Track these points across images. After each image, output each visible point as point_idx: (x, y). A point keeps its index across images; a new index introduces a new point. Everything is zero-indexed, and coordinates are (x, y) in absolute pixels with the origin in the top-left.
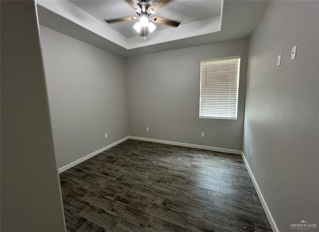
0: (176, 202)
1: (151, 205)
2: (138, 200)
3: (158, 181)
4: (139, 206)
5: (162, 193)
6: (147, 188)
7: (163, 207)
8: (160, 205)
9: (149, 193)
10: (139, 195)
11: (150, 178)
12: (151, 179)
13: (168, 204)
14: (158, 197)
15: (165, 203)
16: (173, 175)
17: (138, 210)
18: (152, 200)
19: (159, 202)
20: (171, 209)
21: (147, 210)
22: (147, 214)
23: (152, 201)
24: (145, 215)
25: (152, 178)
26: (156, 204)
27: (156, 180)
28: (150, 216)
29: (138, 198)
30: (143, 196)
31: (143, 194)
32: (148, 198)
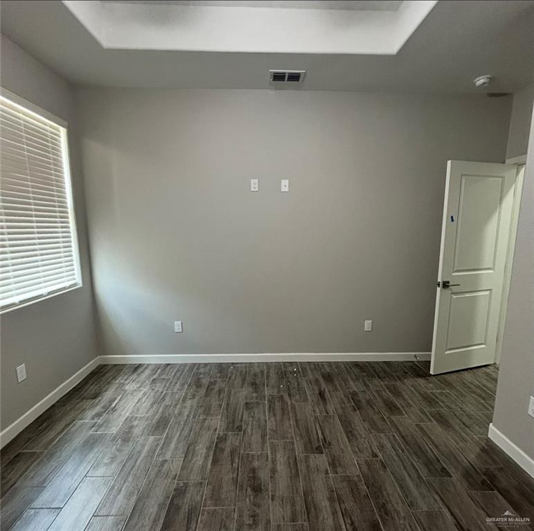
0: (301, 434)
1: (339, 469)
2: (349, 504)
3: (257, 489)
4: (359, 493)
5: (293, 464)
6: (300, 506)
7: (327, 450)
8: (327, 456)
9: (312, 491)
10: (334, 513)
11: (248, 521)
12: (254, 516)
13: (315, 445)
14: (312, 466)
15: (316, 449)
16: (215, 462)
17: (368, 488)
18: (327, 473)
19: (321, 461)
20: (321, 436)
21: (354, 472)
22: (360, 468)
23: (329, 472)
24: (365, 469)
25: (246, 513)
26: (329, 464)
27: (255, 496)
28: (360, 462)
29: (345, 509)
30: (331, 499)
31: (324, 503)
32: (328, 485)
